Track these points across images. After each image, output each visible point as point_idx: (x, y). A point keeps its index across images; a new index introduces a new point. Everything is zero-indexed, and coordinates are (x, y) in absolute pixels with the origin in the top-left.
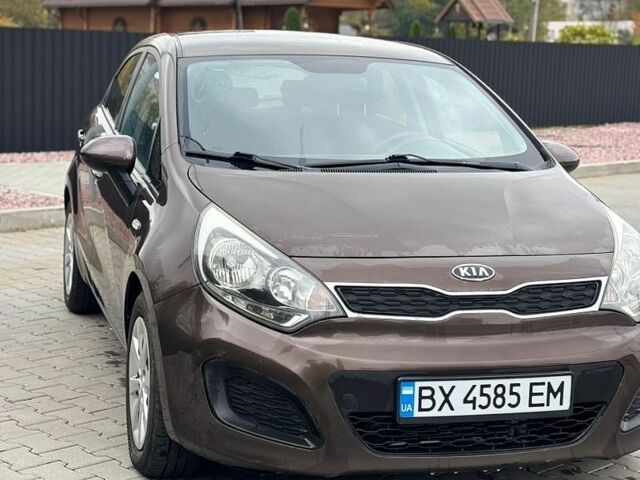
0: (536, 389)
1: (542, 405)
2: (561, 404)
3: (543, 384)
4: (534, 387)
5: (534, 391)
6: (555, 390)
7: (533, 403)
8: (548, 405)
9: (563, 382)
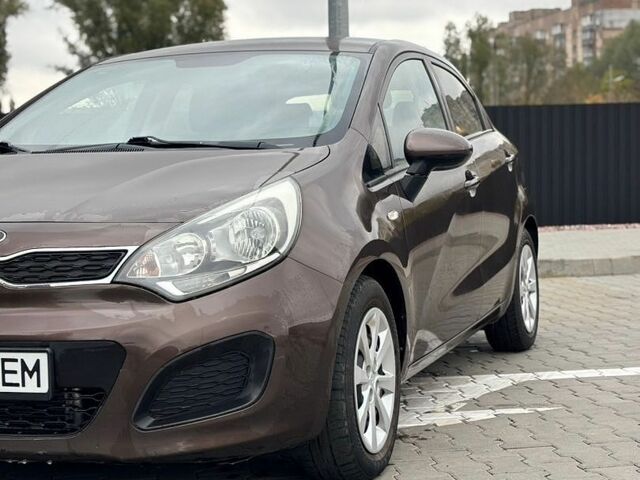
0: (9, 366)
1: (17, 385)
2: (39, 385)
3: (16, 360)
4: (6, 363)
5: (6, 369)
6: (31, 369)
7: (7, 381)
8: (24, 385)
9: (38, 361)
